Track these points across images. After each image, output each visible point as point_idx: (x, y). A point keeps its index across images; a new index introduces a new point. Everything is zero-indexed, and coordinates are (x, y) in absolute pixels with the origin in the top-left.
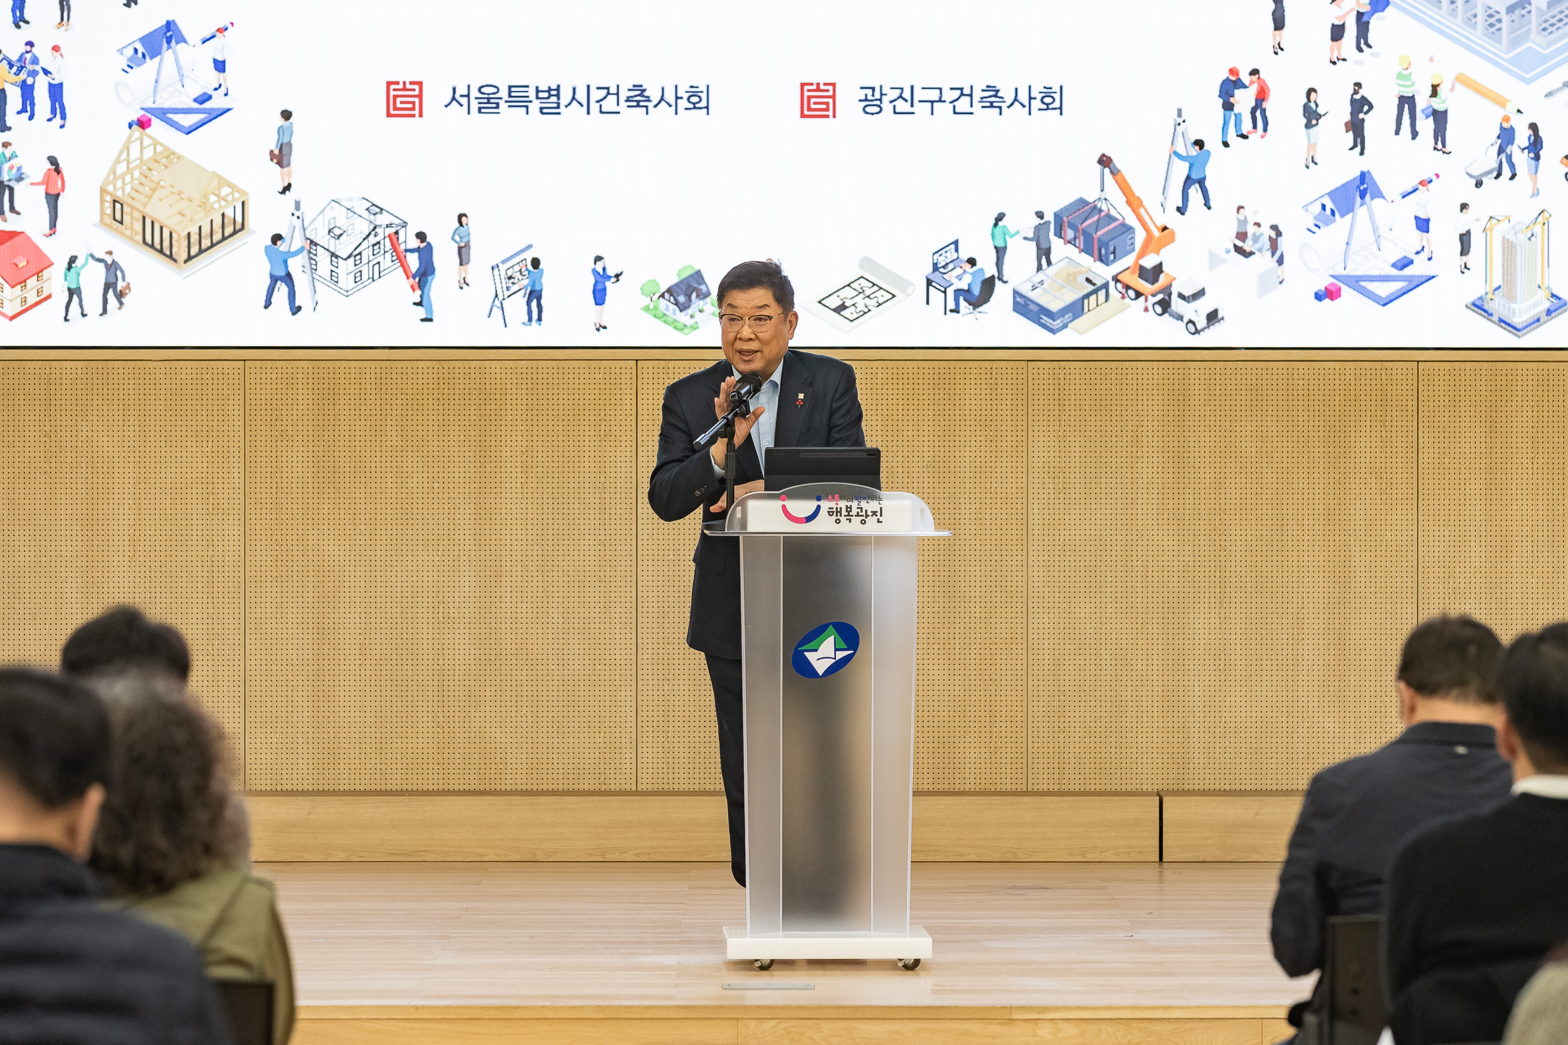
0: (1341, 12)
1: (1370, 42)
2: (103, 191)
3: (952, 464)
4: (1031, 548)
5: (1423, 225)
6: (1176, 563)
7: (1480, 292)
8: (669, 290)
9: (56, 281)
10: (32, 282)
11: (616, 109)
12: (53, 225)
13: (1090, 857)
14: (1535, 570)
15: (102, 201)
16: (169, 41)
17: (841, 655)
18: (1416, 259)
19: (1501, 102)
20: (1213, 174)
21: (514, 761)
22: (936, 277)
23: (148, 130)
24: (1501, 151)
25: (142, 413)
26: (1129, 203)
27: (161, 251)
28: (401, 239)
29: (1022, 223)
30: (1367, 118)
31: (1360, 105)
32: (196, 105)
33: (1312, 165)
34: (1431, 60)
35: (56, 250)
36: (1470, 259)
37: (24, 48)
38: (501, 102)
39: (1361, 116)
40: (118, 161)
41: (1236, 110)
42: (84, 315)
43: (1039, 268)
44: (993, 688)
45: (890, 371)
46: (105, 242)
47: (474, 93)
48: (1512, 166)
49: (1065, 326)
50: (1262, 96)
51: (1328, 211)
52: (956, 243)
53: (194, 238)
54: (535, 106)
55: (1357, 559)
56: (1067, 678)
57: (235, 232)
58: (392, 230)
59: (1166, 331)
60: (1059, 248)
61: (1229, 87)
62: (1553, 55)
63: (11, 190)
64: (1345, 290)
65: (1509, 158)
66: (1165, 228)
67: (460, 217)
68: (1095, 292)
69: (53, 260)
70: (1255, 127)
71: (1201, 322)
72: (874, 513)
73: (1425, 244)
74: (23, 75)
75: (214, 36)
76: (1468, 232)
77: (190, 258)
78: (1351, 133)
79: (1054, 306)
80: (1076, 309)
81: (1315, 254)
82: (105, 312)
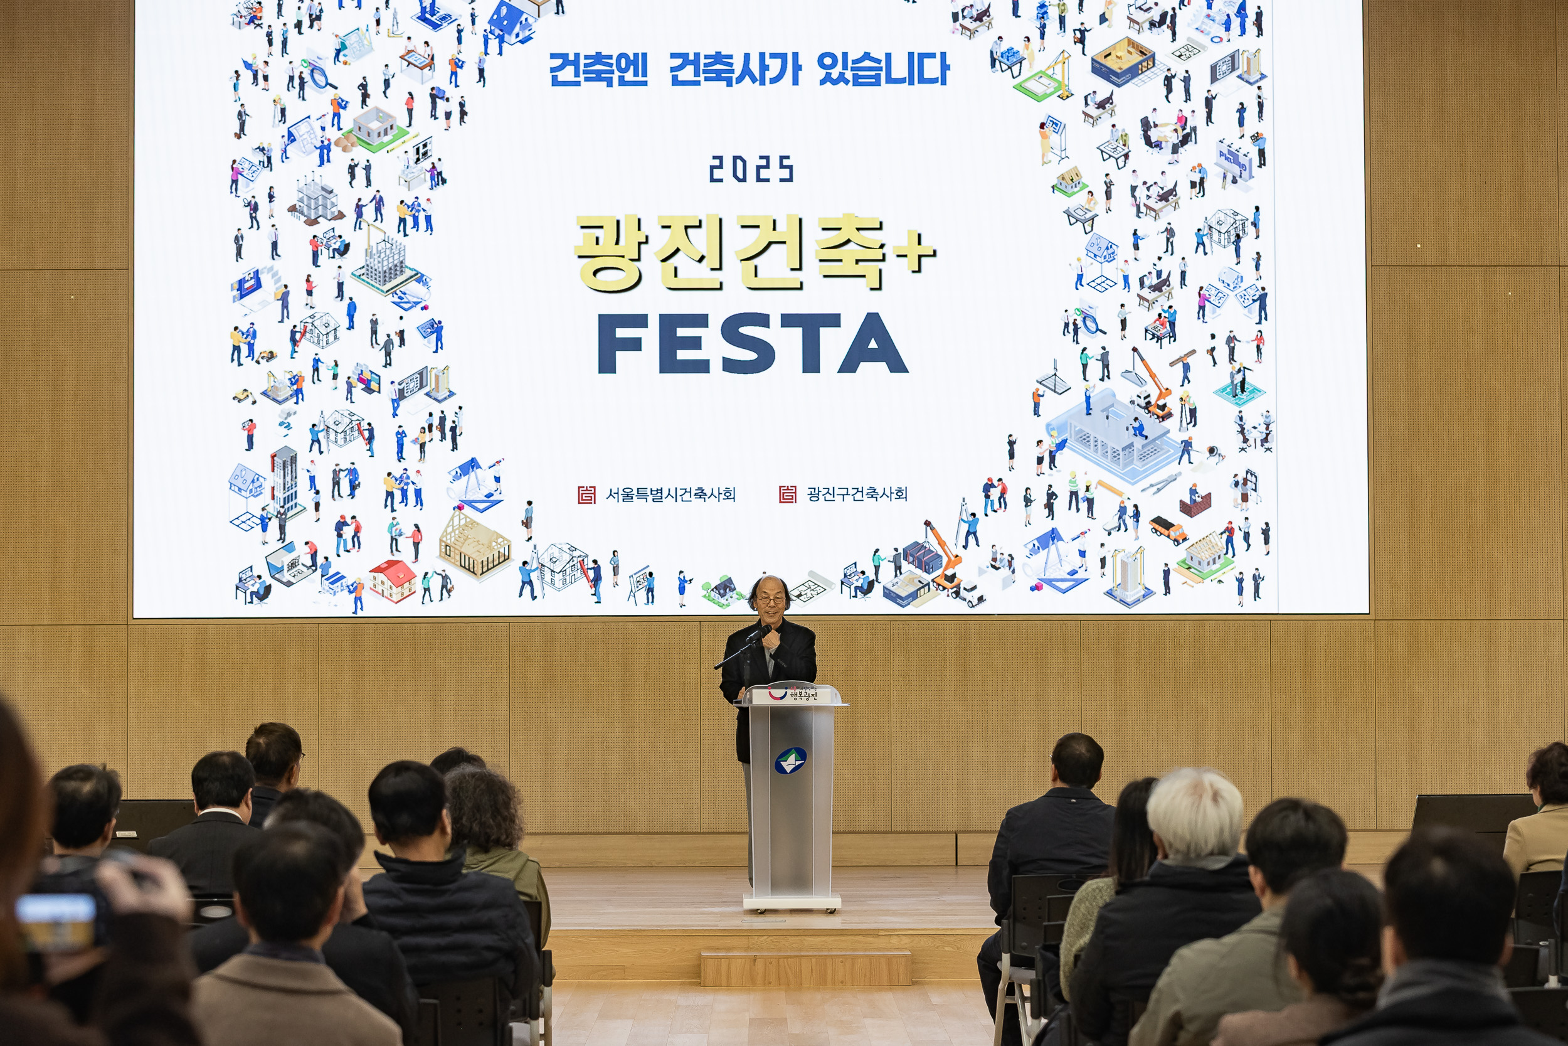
0: (1042, 451)
1: (1056, 465)
2: (441, 540)
3: (854, 672)
4: (892, 713)
5: (1082, 554)
6: (963, 720)
7: (1111, 587)
8: (716, 588)
9: (418, 585)
10: (406, 585)
11: (690, 499)
12: (416, 557)
13: (922, 863)
14: (1138, 722)
15: (440, 545)
16: (473, 468)
17: (798, 763)
18: (1079, 571)
19: (1120, 494)
20: (980, 529)
21: (641, 818)
22: (845, 580)
23: (462, 511)
24: (1120, 518)
25: (460, 648)
26: (939, 544)
27: (469, 570)
28: (585, 563)
29: (887, 553)
30: (1055, 502)
31: (1051, 496)
32: (486, 499)
33: (1028, 525)
34: (1086, 474)
35: (418, 569)
36: (1105, 570)
37: (403, 472)
38: (634, 497)
39: (1052, 501)
40: (448, 526)
41: (991, 498)
42: (431, 601)
43: (896, 576)
44: (874, 781)
45: (823, 626)
46: (441, 565)
47: (621, 492)
48: (1125, 525)
49: (909, 604)
50: (1004, 492)
51: (1036, 548)
52: (855, 563)
53: (485, 563)
54: (650, 498)
55: (1052, 717)
56: (911, 776)
57: (505, 560)
58: (581, 559)
59: (958, 607)
60: (905, 566)
61: (988, 487)
62: (1145, 471)
63: (396, 540)
64: (1045, 585)
65: (1124, 521)
66: (957, 556)
67: (614, 552)
68: (923, 587)
69: (416, 574)
70: (1000, 506)
71: (975, 602)
72: (813, 695)
73: (1083, 563)
74: (402, 485)
75: (494, 465)
76: (1105, 557)
77: (483, 573)
78: (1047, 510)
79: (903, 594)
80: (914, 596)
81: (1030, 568)
82: (442, 599)
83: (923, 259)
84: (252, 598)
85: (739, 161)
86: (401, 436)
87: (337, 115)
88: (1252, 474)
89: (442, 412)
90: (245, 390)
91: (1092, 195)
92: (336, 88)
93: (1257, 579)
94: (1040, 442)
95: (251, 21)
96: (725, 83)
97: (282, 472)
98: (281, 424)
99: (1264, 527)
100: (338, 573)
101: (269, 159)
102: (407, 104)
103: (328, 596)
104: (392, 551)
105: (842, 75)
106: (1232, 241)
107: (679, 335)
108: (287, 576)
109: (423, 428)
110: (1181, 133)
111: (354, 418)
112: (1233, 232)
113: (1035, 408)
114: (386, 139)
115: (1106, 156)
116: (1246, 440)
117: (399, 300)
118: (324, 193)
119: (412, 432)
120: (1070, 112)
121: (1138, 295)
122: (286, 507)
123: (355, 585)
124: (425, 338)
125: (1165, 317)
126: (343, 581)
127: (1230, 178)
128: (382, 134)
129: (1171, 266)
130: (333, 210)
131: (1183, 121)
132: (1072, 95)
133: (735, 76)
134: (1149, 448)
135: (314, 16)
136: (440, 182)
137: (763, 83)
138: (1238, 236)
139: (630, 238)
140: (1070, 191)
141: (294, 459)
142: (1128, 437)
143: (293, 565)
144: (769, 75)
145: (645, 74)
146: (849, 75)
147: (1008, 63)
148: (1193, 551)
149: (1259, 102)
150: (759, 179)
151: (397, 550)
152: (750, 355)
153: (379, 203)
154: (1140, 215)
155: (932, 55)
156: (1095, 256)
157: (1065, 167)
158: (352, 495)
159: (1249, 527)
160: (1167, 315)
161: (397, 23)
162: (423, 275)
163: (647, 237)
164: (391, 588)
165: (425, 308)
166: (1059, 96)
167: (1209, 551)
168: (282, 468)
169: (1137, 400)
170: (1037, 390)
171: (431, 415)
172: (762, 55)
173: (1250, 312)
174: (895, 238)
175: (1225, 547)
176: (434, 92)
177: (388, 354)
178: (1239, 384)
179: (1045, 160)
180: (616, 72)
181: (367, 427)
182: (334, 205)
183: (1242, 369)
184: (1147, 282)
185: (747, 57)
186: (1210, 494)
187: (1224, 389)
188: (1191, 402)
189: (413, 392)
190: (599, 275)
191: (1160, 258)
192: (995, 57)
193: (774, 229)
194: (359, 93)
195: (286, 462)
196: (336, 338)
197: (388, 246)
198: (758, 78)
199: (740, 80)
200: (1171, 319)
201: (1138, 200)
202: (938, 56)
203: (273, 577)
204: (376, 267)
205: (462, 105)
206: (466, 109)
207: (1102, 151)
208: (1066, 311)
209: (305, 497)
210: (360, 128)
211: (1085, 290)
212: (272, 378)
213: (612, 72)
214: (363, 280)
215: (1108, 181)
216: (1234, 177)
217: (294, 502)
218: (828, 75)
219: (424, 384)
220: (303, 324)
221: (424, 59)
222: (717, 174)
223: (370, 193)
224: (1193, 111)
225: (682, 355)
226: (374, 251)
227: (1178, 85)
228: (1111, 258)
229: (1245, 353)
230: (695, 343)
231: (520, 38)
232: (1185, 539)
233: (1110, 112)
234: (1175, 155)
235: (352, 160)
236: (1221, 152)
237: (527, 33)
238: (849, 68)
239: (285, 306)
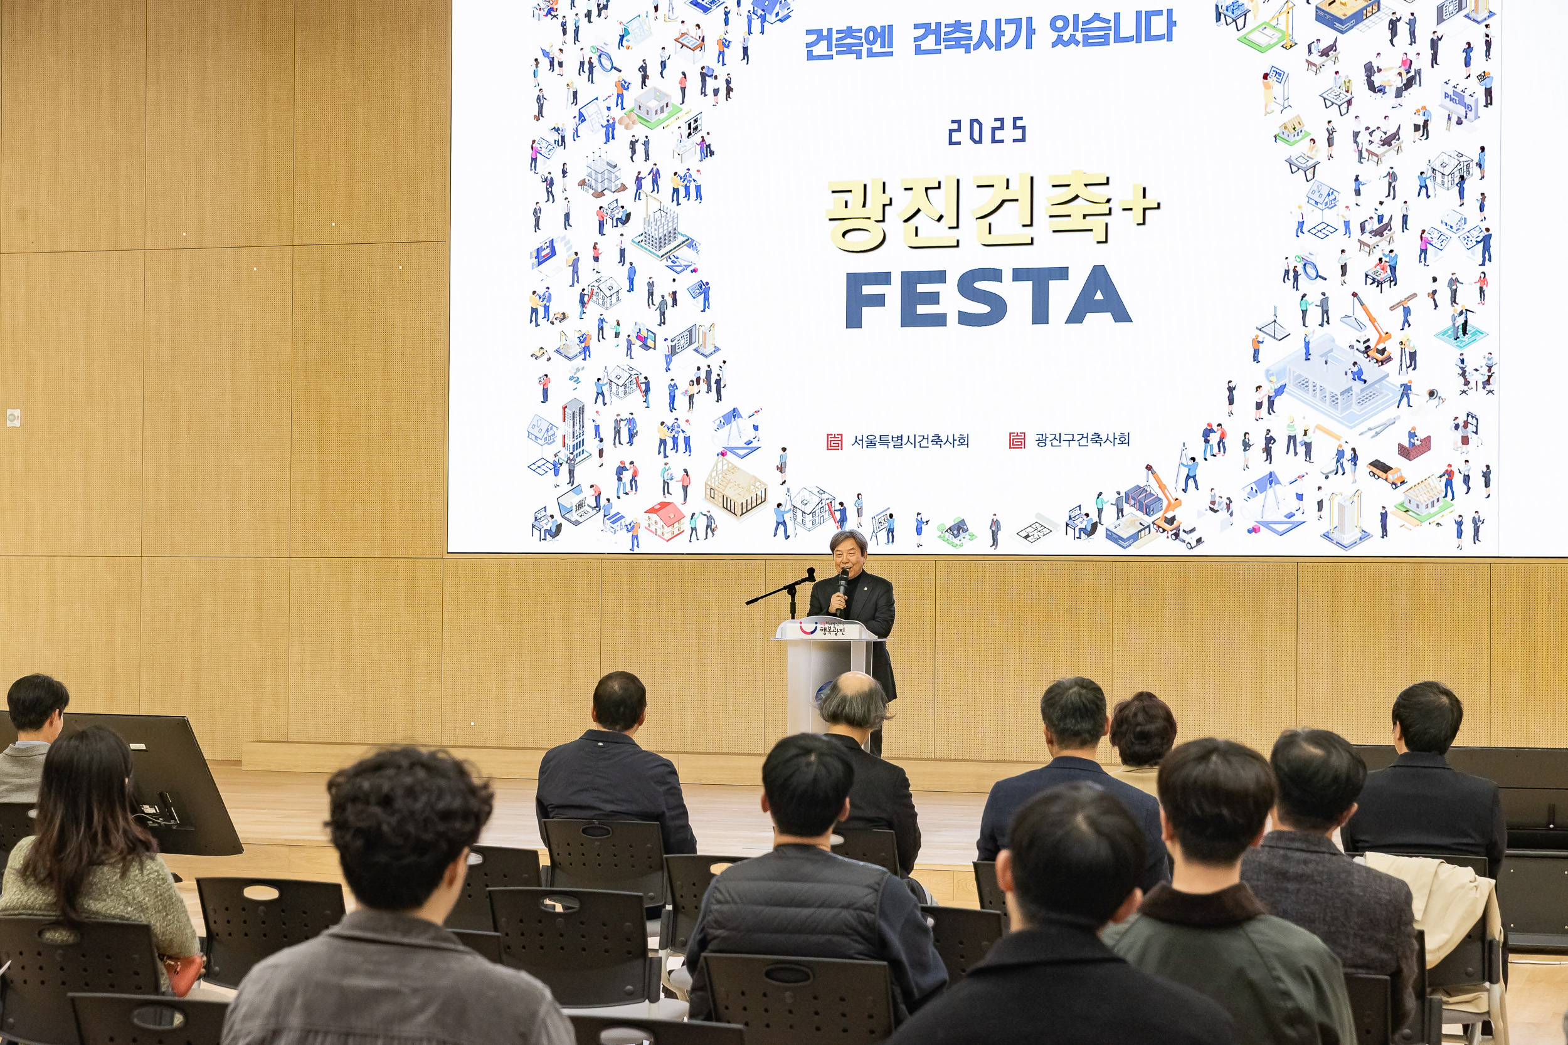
0: (1261, 396)
1: (1274, 410)
2: (706, 484)
4: (1114, 649)
5: (1300, 497)
6: (1181, 658)
7: (1328, 529)
8: (950, 528)
9: (686, 525)
10: (676, 525)
11: (927, 445)
12: (685, 499)
15: (706, 489)
16: (735, 417)
18: (1296, 513)
19: (1338, 438)
20: (1199, 473)
22: (1070, 522)
23: (725, 457)
24: (1338, 461)
26: (1160, 487)
27: (730, 511)
28: (833, 505)
29: (1110, 497)
30: (1273, 446)
31: (1270, 440)
32: (746, 446)
33: (1246, 469)
34: (1304, 418)
35: (687, 510)
36: (1322, 513)
37: (674, 421)
38: (877, 443)
39: (1270, 445)
40: (712, 471)
41: (1211, 443)
42: (698, 539)
43: (1118, 518)
46: (707, 507)
47: (865, 439)
48: (1343, 469)
49: (1130, 545)
50: (1223, 436)
51: (1254, 491)
52: (1080, 506)
53: (744, 505)
54: (891, 444)
55: (1268, 657)
57: (762, 502)
58: (829, 501)
59: (1178, 548)
60: (1127, 509)
61: (1207, 432)
62: (1363, 415)
63: (668, 484)
64: (1262, 528)
65: (1342, 465)
66: (1177, 499)
67: (858, 495)
68: (1144, 529)
69: (685, 515)
70: (1219, 451)
71: (1194, 543)
72: (841, 630)
73: (1301, 506)
74: (673, 433)
75: (753, 415)
76: (1322, 500)
77: (742, 514)
78: (1265, 454)
79: (1125, 536)
80: (1135, 537)
81: (1248, 511)
82: (706, 538)
83: (1147, 212)
84: (545, 536)
85: (975, 124)
86: (673, 387)
87: (620, 96)
88: (1473, 417)
89: (709, 366)
90: (542, 348)
91: (1314, 142)
92: (620, 71)
93: (1477, 523)
94: (1259, 387)
95: (549, 13)
96: (963, 50)
97: (572, 422)
98: (571, 379)
99: (1485, 469)
100: (618, 513)
101: (563, 138)
102: (680, 83)
103: (609, 534)
104: (664, 494)
105: (1072, 36)
106: (1456, 182)
107: (919, 290)
108: (574, 516)
109: (692, 381)
110: (1405, 77)
111: (633, 372)
112: (1457, 174)
113: (1254, 354)
114: (662, 116)
115: (1329, 103)
116: (1467, 383)
117: (672, 264)
118: (609, 168)
119: (683, 385)
120: (1293, 62)
121: (1359, 240)
122: (575, 453)
123: (632, 524)
124: (694, 298)
125: (1386, 261)
126: (622, 520)
127: (1454, 119)
128: (659, 112)
129: (1392, 210)
130: (617, 183)
131: (1408, 64)
132: (1296, 44)
133: (973, 43)
134: (1368, 392)
135: (601, 6)
136: (709, 154)
137: (998, 48)
138: (1462, 177)
139: (876, 199)
140: (1292, 139)
141: (582, 410)
142: (1348, 382)
143: (580, 506)
144: (1005, 40)
145: (891, 46)
146: (1079, 36)
147: (1233, 16)
148: (1411, 493)
149: (1487, 41)
150: (994, 141)
151: (668, 492)
152: (983, 309)
153: (656, 175)
154: (1362, 160)
155: (1159, 13)
156: (1317, 203)
157: (1288, 116)
158: (630, 442)
159: (1469, 470)
160: (1387, 260)
161: (673, 9)
162: (693, 241)
163: (891, 199)
164: (663, 527)
165: (695, 271)
166: (1282, 46)
167: (1427, 494)
168: (571, 418)
169: (1357, 345)
170: (1257, 336)
171: (699, 369)
172: (998, 21)
173: (1473, 254)
174: (1122, 193)
175: (1444, 490)
176: (704, 71)
177: (662, 314)
178: (1461, 327)
179: (1268, 110)
180: (865, 44)
181: (644, 380)
182: (617, 178)
183: (1464, 311)
184: (1368, 228)
185: (984, 23)
186: (1430, 437)
187: (1445, 333)
188: (1412, 345)
189: (683, 348)
190: (847, 236)
191: (1381, 203)
192: (1221, 10)
193: (1007, 188)
194: (639, 75)
195: (575, 414)
196: (618, 299)
197: (663, 214)
198: (994, 44)
199: (977, 46)
200: (1392, 264)
201: (1360, 146)
202: (1165, 13)
203: (563, 517)
204: (653, 234)
205: (728, 82)
206: (731, 85)
207: (1325, 99)
208: (1287, 258)
209: (591, 445)
210: (640, 107)
211: (1306, 237)
212: (564, 337)
213: (861, 45)
214: (641, 246)
215: (1330, 128)
216: (1459, 118)
217: (582, 448)
218: (1060, 37)
219: (693, 340)
220: (590, 287)
221: (695, 41)
222: (956, 137)
223: (649, 166)
224: (1418, 54)
225: (922, 309)
226: (652, 220)
227: (1403, 28)
228: (1331, 204)
229: (1468, 296)
230: (934, 298)
231: (778, 18)
232: (1403, 483)
233: (1333, 59)
234: (1399, 99)
235: (633, 136)
236: (1446, 93)
237: (786, 12)
238: (1080, 30)
239: (575, 272)
